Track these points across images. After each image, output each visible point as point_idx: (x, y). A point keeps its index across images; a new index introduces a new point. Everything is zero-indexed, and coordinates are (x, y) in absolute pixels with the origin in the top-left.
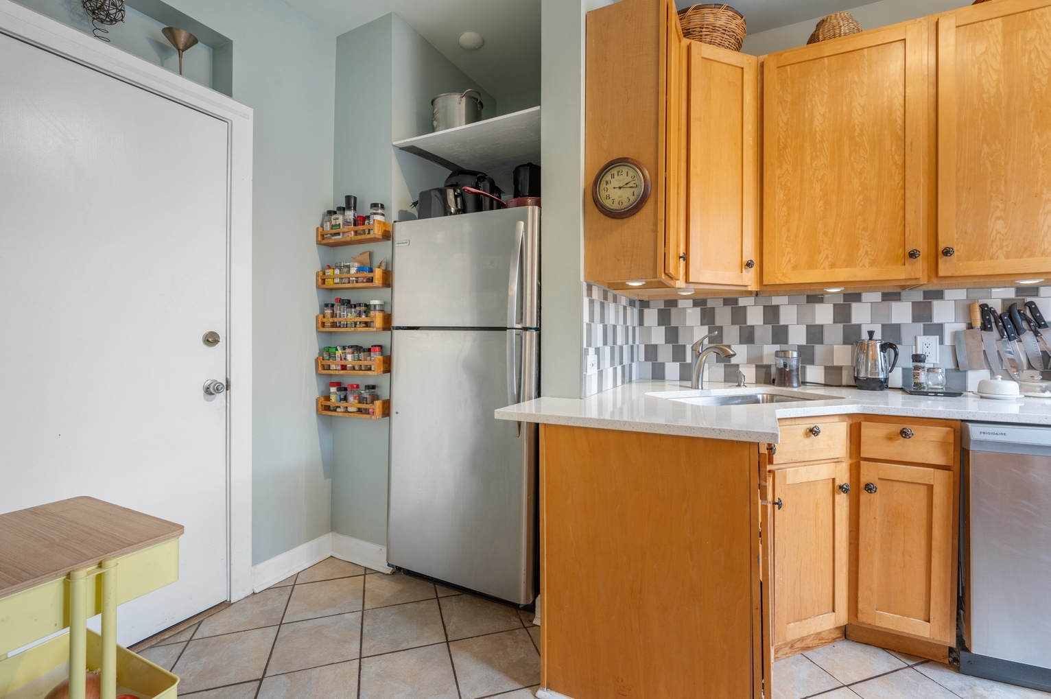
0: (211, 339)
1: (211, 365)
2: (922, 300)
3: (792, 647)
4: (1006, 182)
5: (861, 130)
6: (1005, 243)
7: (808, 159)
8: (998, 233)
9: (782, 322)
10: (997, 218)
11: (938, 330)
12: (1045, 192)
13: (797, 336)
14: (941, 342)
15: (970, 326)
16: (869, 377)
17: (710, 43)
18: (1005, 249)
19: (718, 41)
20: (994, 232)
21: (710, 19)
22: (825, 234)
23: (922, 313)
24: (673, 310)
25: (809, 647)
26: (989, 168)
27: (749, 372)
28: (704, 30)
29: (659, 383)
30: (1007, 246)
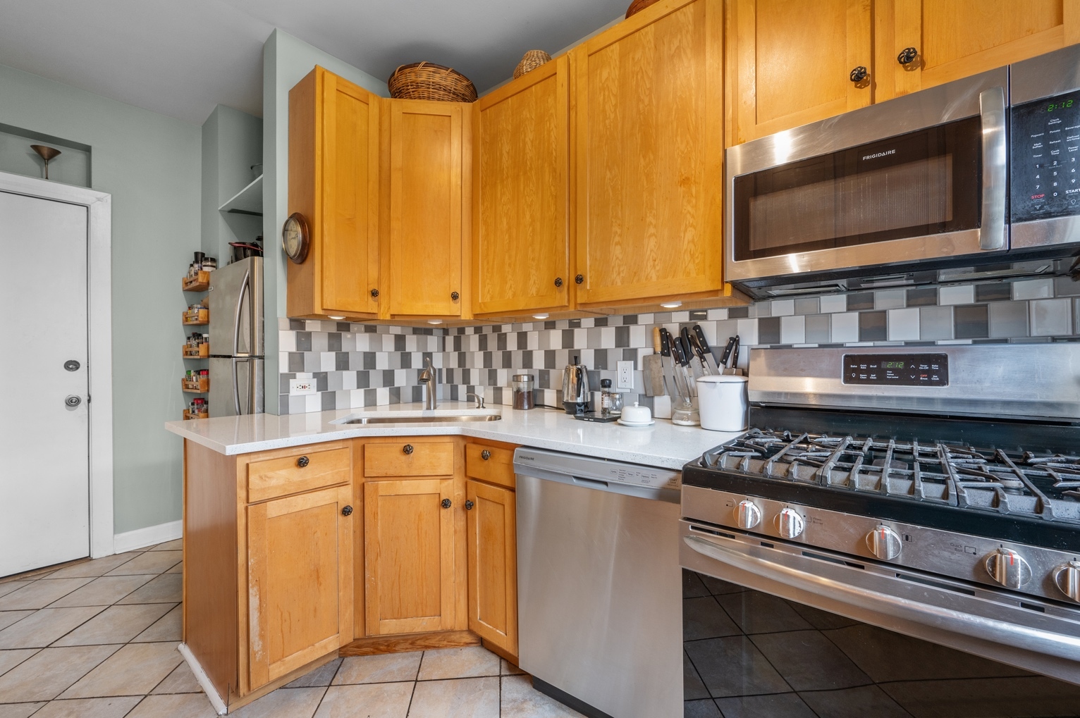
0: (72, 365)
1: (74, 384)
2: (622, 325)
3: (412, 644)
4: (622, 208)
5: (531, 165)
6: (621, 269)
7: (499, 195)
8: (617, 258)
9: (529, 349)
10: (616, 244)
11: (631, 355)
12: (648, 215)
13: (539, 363)
14: (636, 368)
15: (655, 353)
16: (570, 401)
17: (420, 98)
18: (621, 275)
19: (426, 95)
20: (614, 258)
21: (412, 77)
22: (510, 265)
23: (622, 338)
24: (463, 336)
25: (435, 647)
26: (611, 194)
27: (508, 396)
28: (409, 87)
29: (454, 404)
30: (623, 271)
